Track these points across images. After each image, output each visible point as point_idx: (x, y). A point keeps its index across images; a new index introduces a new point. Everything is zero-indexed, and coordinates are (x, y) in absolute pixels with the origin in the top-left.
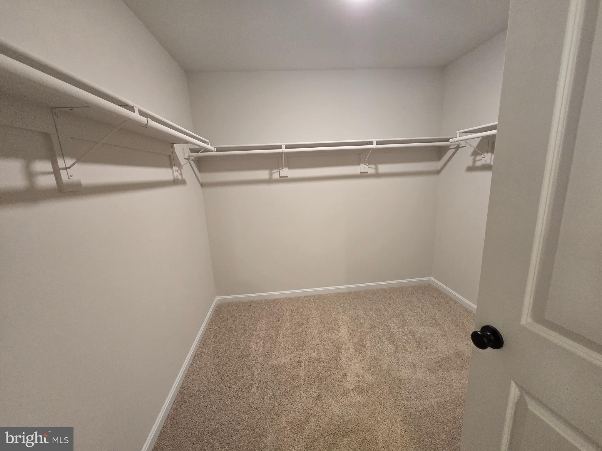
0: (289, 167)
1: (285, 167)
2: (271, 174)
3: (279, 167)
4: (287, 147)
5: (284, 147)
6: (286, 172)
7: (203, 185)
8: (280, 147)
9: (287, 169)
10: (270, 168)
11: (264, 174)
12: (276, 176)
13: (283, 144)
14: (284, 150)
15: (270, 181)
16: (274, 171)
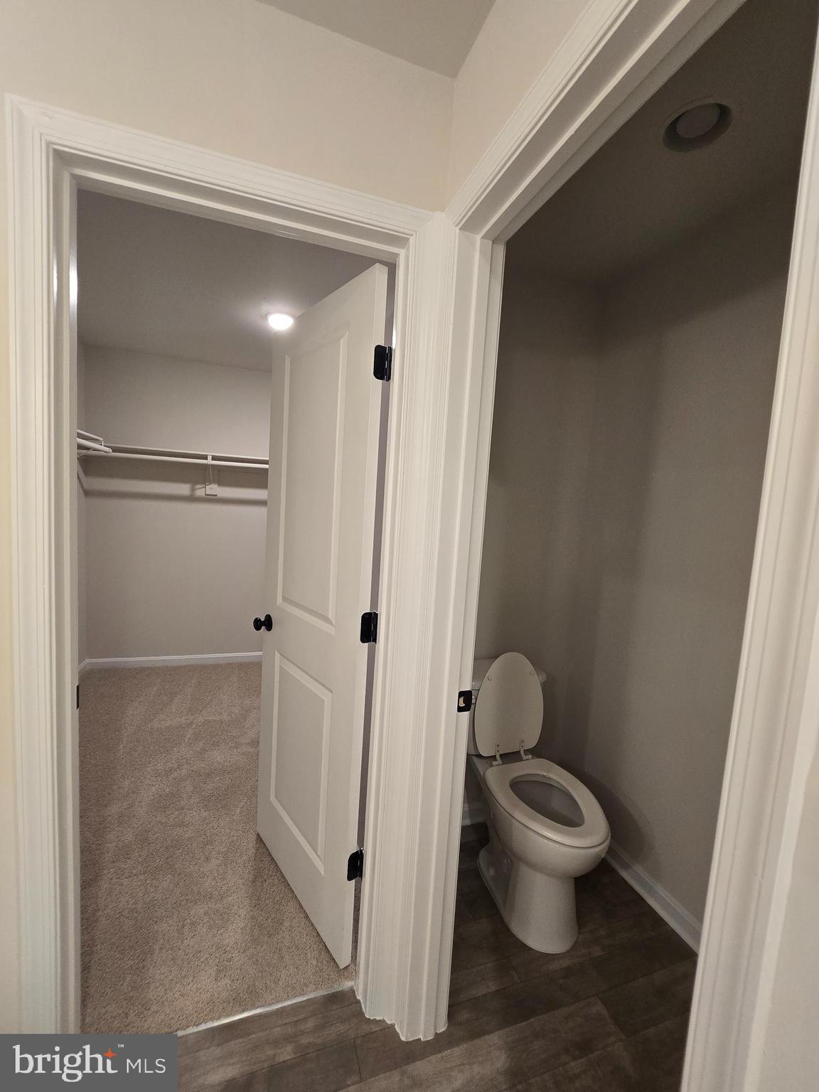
0: (220, 484)
1: (214, 482)
2: (193, 490)
3: (205, 481)
4: (214, 458)
5: (210, 458)
6: (214, 489)
7: (87, 493)
8: (205, 457)
9: (217, 485)
10: (194, 482)
11: (184, 489)
12: (200, 492)
13: (210, 454)
14: (210, 461)
15: (191, 499)
16: (198, 486)
